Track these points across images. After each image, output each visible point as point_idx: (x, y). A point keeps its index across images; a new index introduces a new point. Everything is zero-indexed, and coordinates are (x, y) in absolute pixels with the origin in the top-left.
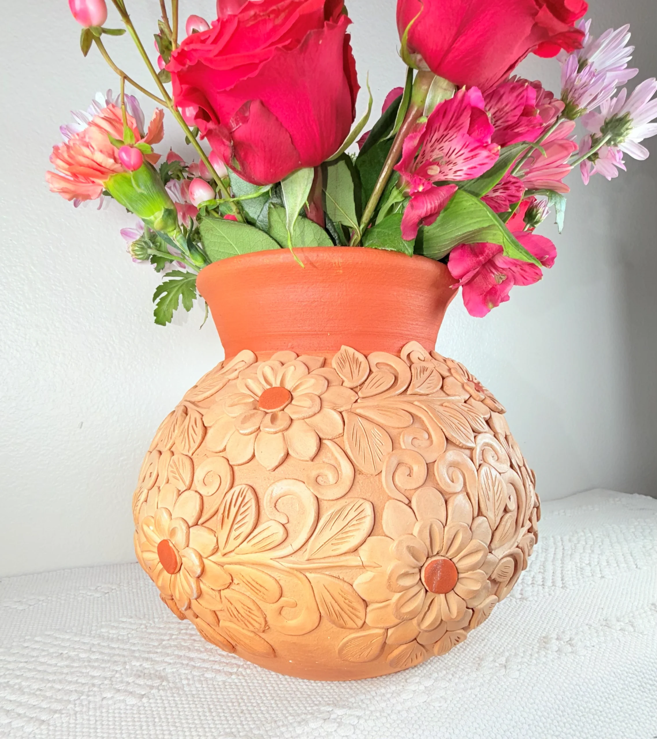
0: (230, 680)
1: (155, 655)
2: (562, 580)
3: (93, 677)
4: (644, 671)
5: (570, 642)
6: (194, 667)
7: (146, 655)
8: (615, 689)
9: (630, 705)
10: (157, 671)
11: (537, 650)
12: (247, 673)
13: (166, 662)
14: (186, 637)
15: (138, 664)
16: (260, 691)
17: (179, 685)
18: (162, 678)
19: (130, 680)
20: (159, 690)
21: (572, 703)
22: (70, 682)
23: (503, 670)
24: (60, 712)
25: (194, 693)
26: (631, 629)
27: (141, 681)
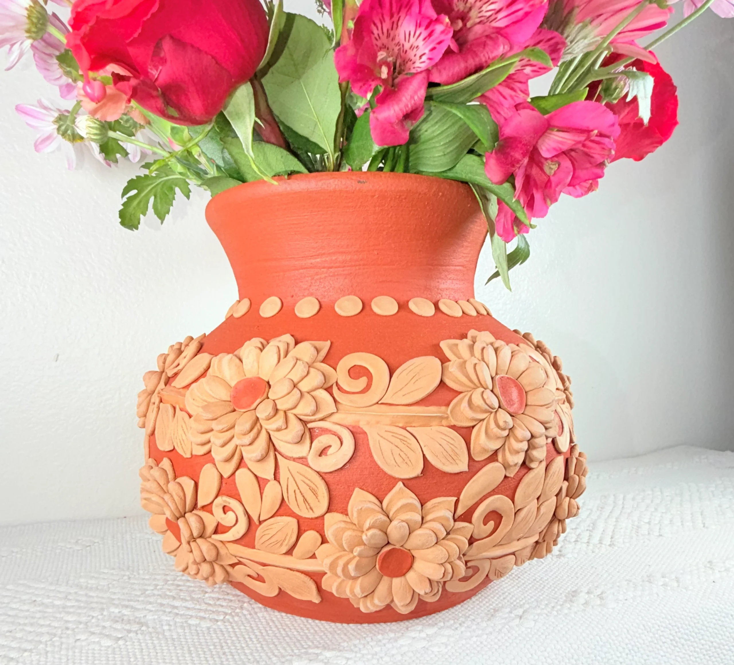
0: (214, 627)
1: (136, 603)
2: (612, 538)
3: (67, 622)
5: (601, 597)
6: (177, 614)
7: (127, 603)
10: (137, 618)
12: (234, 620)
13: (148, 610)
14: (172, 588)
15: (117, 611)
16: (247, 636)
17: (159, 630)
18: (143, 624)
19: (107, 624)
21: (589, 654)
22: (42, 626)
23: (518, 620)
24: (31, 651)
25: (175, 637)
27: (119, 626)
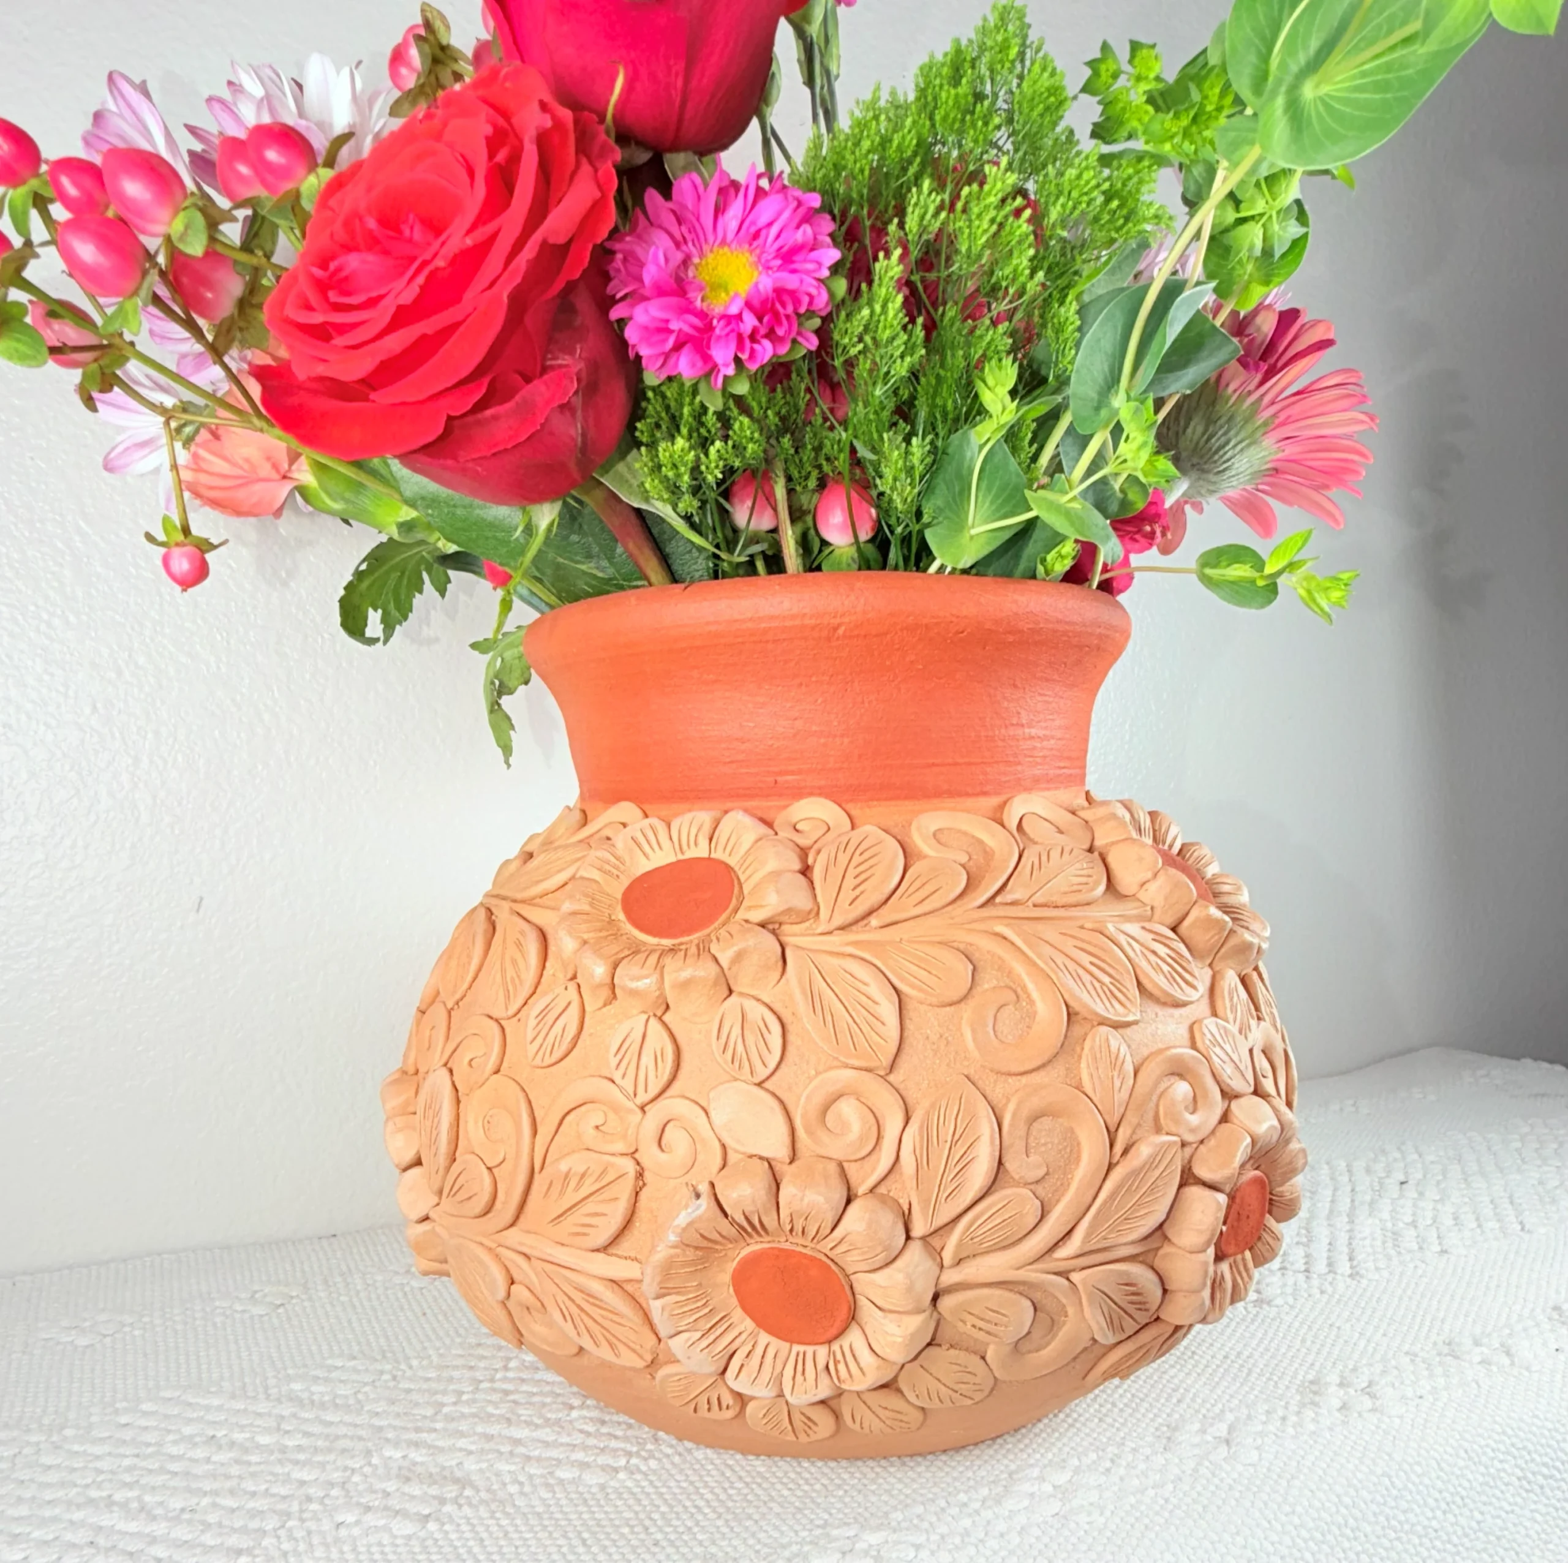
0: (612, 1483)
1: (433, 1435)
2: (1351, 1259)
3: (302, 1483)
4: (1530, 1447)
5: (1369, 1390)
6: (528, 1458)
7: (413, 1436)
8: (1466, 1484)
9: (1499, 1517)
10: (444, 1468)
11: (1296, 1409)
12: (650, 1469)
13: (461, 1450)
14: (495, 1397)
15: (398, 1454)
16: (688, 1504)
17: (501, 1494)
18: (463, 1483)
19: (391, 1486)
20: (460, 1506)
21: (1375, 1514)
22: (254, 1494)
23: (1223, 1450)
24: (249, 1552)
25: (540, 1509)
26: (1506, 1361)
27: (415, 1490)
